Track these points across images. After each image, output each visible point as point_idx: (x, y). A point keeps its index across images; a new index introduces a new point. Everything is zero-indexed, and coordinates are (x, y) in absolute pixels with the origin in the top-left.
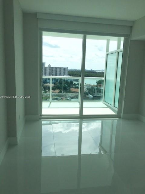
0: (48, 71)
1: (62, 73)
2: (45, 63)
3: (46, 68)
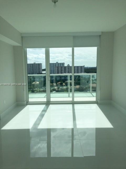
0: (67, 70)
1: (80, 71)
2: (64, 63)
3: (65, 67)
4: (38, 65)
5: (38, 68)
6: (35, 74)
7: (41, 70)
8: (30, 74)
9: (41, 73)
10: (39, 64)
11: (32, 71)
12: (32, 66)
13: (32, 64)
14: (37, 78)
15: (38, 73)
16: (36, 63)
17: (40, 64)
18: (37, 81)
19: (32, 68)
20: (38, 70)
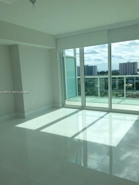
4: (132, 64)
5: (132, 68)
6: (129, 75)
7: (136, 70)
8: (122, 75)
9: (136, 74)
10: (134, 63)
11: (125, 72)
12: (125, 66)
13: (126, 64)
14: (130, 80)
15: (132, 73)
16: (130, 62)
17: (136, 62)
18: (130, 83)
19: (125, 68)
20: (132, 70)
